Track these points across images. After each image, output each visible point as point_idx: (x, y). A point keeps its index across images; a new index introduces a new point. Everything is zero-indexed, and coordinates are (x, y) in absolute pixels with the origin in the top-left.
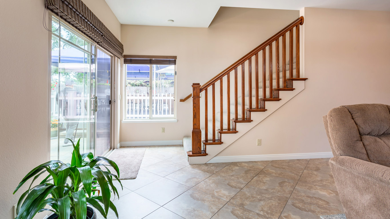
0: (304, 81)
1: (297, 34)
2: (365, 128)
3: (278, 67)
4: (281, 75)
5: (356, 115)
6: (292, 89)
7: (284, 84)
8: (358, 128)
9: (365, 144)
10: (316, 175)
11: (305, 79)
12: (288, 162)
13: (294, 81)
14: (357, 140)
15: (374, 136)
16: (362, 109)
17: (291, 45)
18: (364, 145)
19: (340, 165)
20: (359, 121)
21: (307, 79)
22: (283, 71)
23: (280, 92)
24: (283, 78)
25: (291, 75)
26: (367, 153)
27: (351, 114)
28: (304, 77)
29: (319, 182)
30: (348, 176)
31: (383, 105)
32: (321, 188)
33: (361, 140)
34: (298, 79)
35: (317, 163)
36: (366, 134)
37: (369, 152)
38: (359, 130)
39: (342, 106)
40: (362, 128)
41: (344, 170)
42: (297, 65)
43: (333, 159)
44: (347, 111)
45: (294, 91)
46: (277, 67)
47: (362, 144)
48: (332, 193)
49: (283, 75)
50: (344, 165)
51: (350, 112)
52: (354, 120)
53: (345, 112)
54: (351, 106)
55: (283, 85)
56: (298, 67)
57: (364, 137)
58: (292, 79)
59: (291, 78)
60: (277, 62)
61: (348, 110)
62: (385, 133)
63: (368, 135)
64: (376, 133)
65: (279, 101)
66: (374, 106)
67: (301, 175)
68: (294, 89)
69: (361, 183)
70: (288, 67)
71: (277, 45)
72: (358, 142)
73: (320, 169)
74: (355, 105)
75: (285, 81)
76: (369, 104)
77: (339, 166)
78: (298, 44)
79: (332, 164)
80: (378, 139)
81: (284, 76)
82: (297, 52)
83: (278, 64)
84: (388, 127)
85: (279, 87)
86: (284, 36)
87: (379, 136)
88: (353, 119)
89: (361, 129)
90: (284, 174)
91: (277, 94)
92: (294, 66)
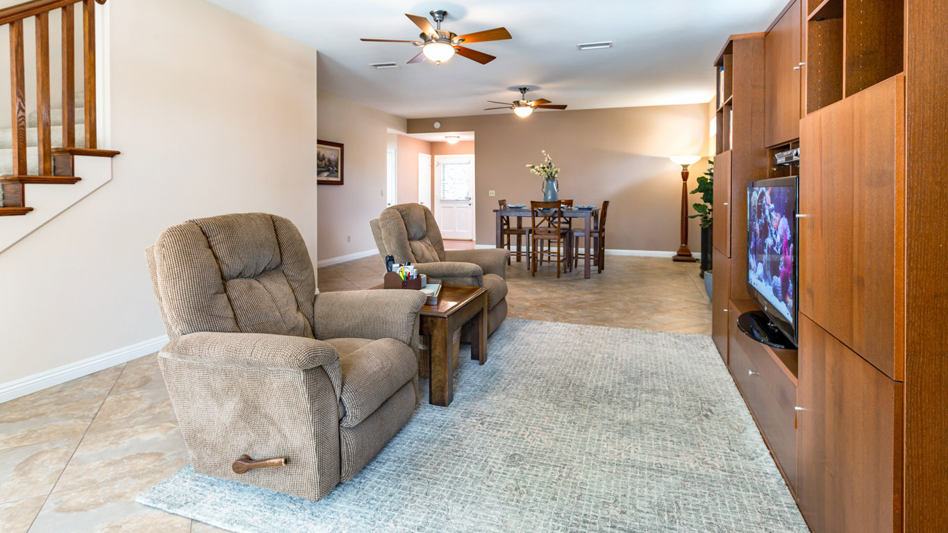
0: (110, 158)
1: (87, 25)
2: (232, 264)
3: (22, 109)
4: (32, 134)
5: (217, 239)
6: (73, 180)
7: (42, 163)
8: (219, 266)
9: (232, 297)
10: (138, 398)
11: (112, 154)
12: (60, 392)
13: (76, 157)
14: (216, 293)
15: (249, 277)
16: (229, 224)
17: (66, 50)
18: (229, 299)
19: (180, 357)
20: (222, 251)
21: (118, 153)
22: (41, 125)
23: (28, 187)
24: (39, 145)
25: (69, 138)
26: (235, 315)
27: (207, 238)
28: (108, 148)
29: (144, 414)
30: (197, 375)
31: (264, 215)
32: (148, 425)
33: (225, 291)
34: (92, 150)
35: (146, 366)
36: (235, 275)
37: (238, 312)
38: (221, 271)
39: (190, 221)
40: (227, 266)
41: (190, 366)
42: (88, 112)
43: (166, 349)
44: (198, 230)
45: (78, 184)
46: (17, 108)
47: (227, 299)
48: (173, 428)
49: (41, 137)
50: (186, 354)
51: (204, 233)
52: (212, 251)
53: (194, 233)
54: (207, 219)
55: (42, 167)
56: (93, 118)
57: (231, 283)
58: (71, 151)
59: (68, 146)
60: (18, 93)
61: (201, 228)
62: (267, 268)
63: (237, 277)
64: (252, 271)
65: (24, 214)
66: (249, 217)
67: (96, 414)
68: (79, 179)
69: (218, 383)
70: (57, 115)
71: (15, 40)
72: (218, 295)
73: (151, 380)
74: (215, 218)
75: (47, 153)
76: (240, 215)
77: (179, 360)
78: (92, 53)
79: (165, 359)
80: (255, 283)
81: (44, 139)
82: (87, 77)
83: (19, 100)
84: (271, 257)
85: (25, 173)
86: (43, 16)
87: (256, 276)
88: (210, 248)
89: (224, 268)
90: (39, 431)
91: (15, 193)
92: (80, 114)
